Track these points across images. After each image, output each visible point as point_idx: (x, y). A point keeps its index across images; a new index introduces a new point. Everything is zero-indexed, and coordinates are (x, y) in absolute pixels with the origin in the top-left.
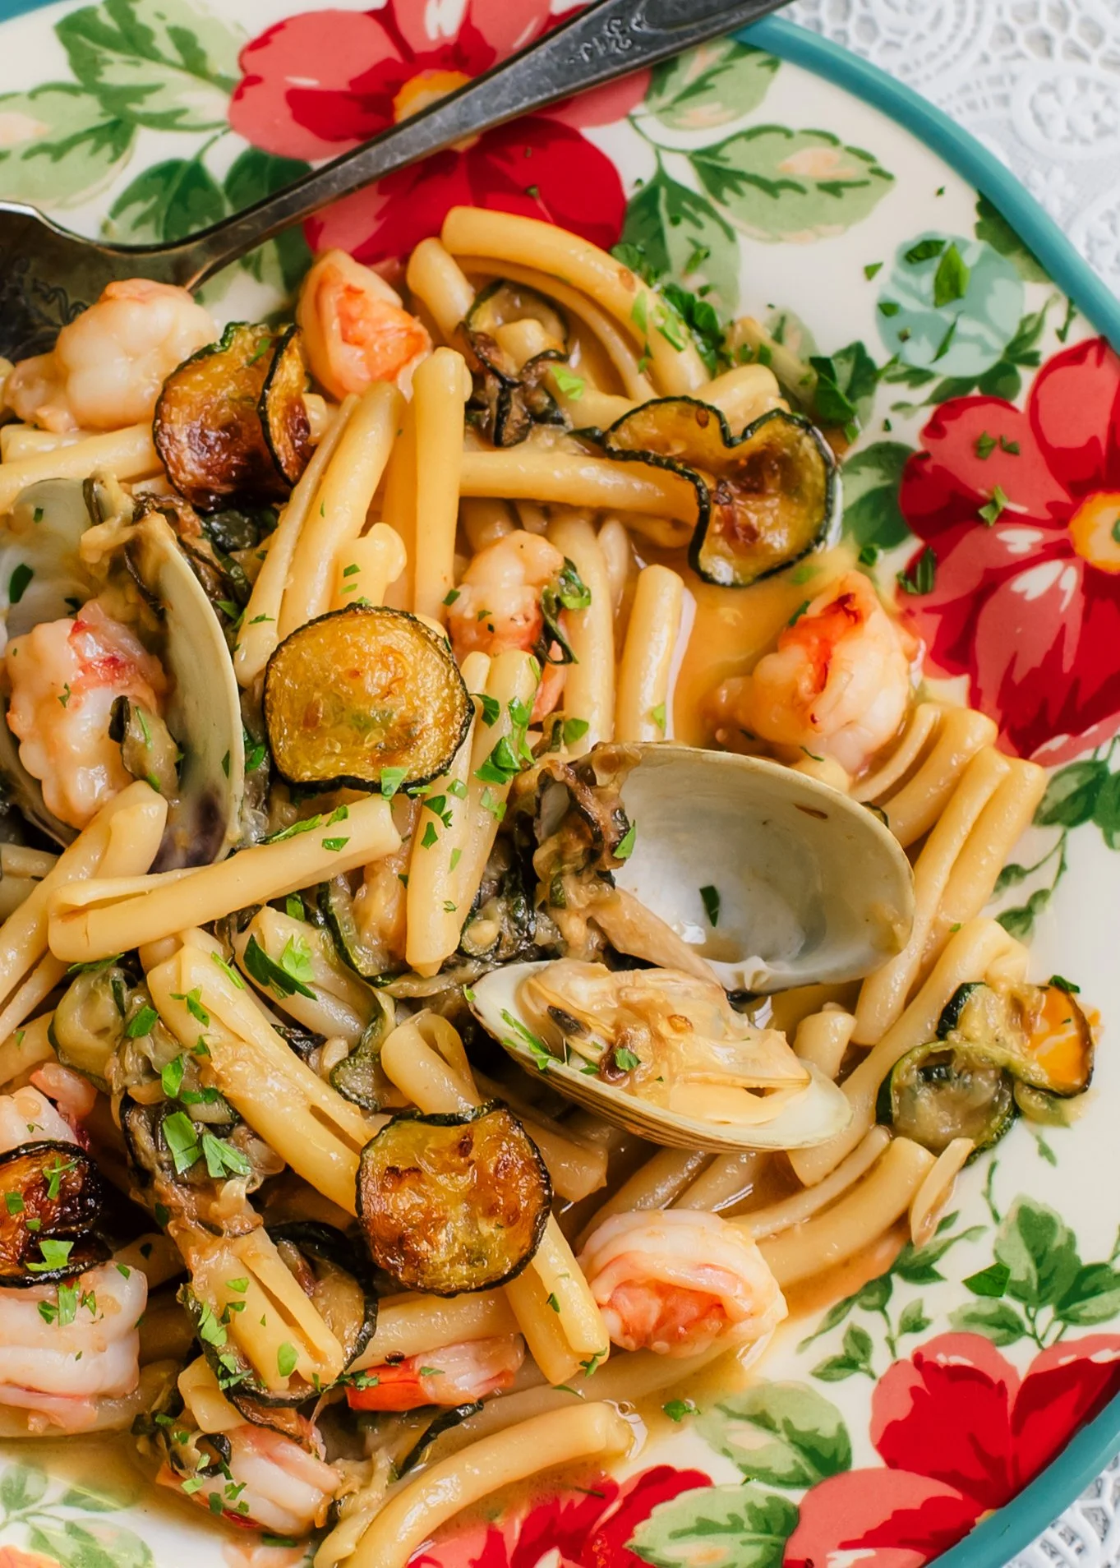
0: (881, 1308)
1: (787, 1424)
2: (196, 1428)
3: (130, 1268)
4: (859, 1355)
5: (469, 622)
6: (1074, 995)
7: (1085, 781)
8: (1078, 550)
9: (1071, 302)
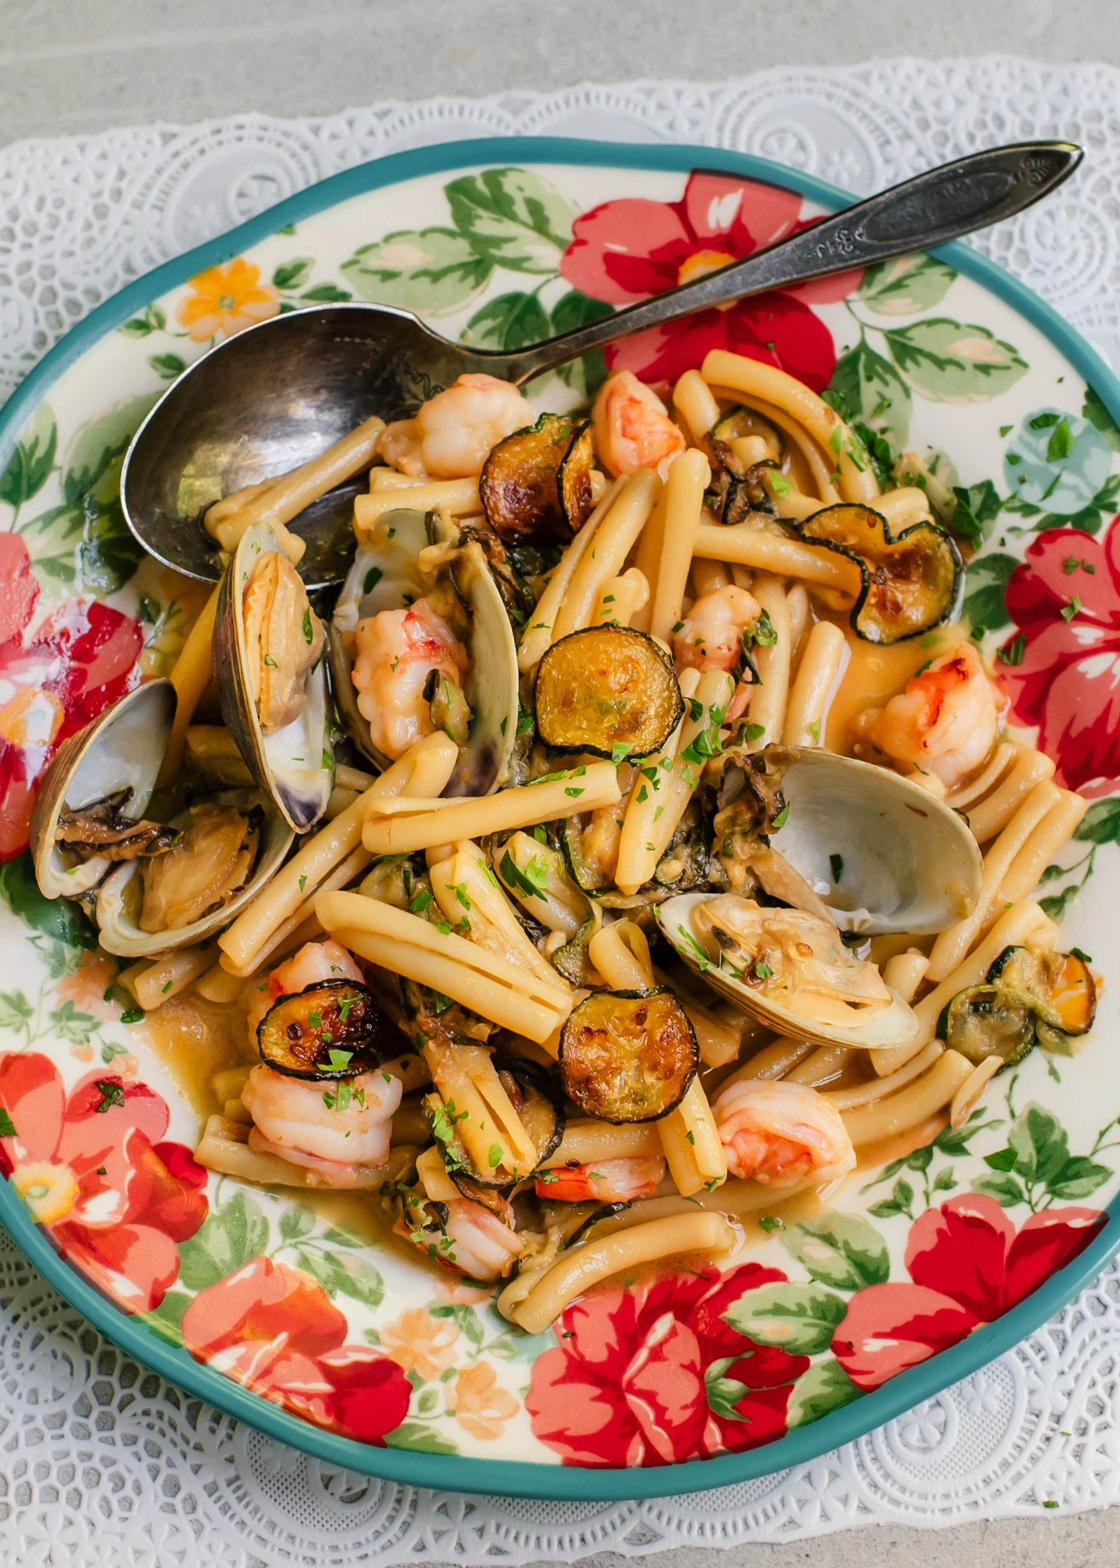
0: (923, 1170)
1: (846, 1244)
2: (425, 1196)
3: (392, 1076)
4: (903, 1201)
5: (689, 646)
6: (1087, 963)
7: (1113, 813)
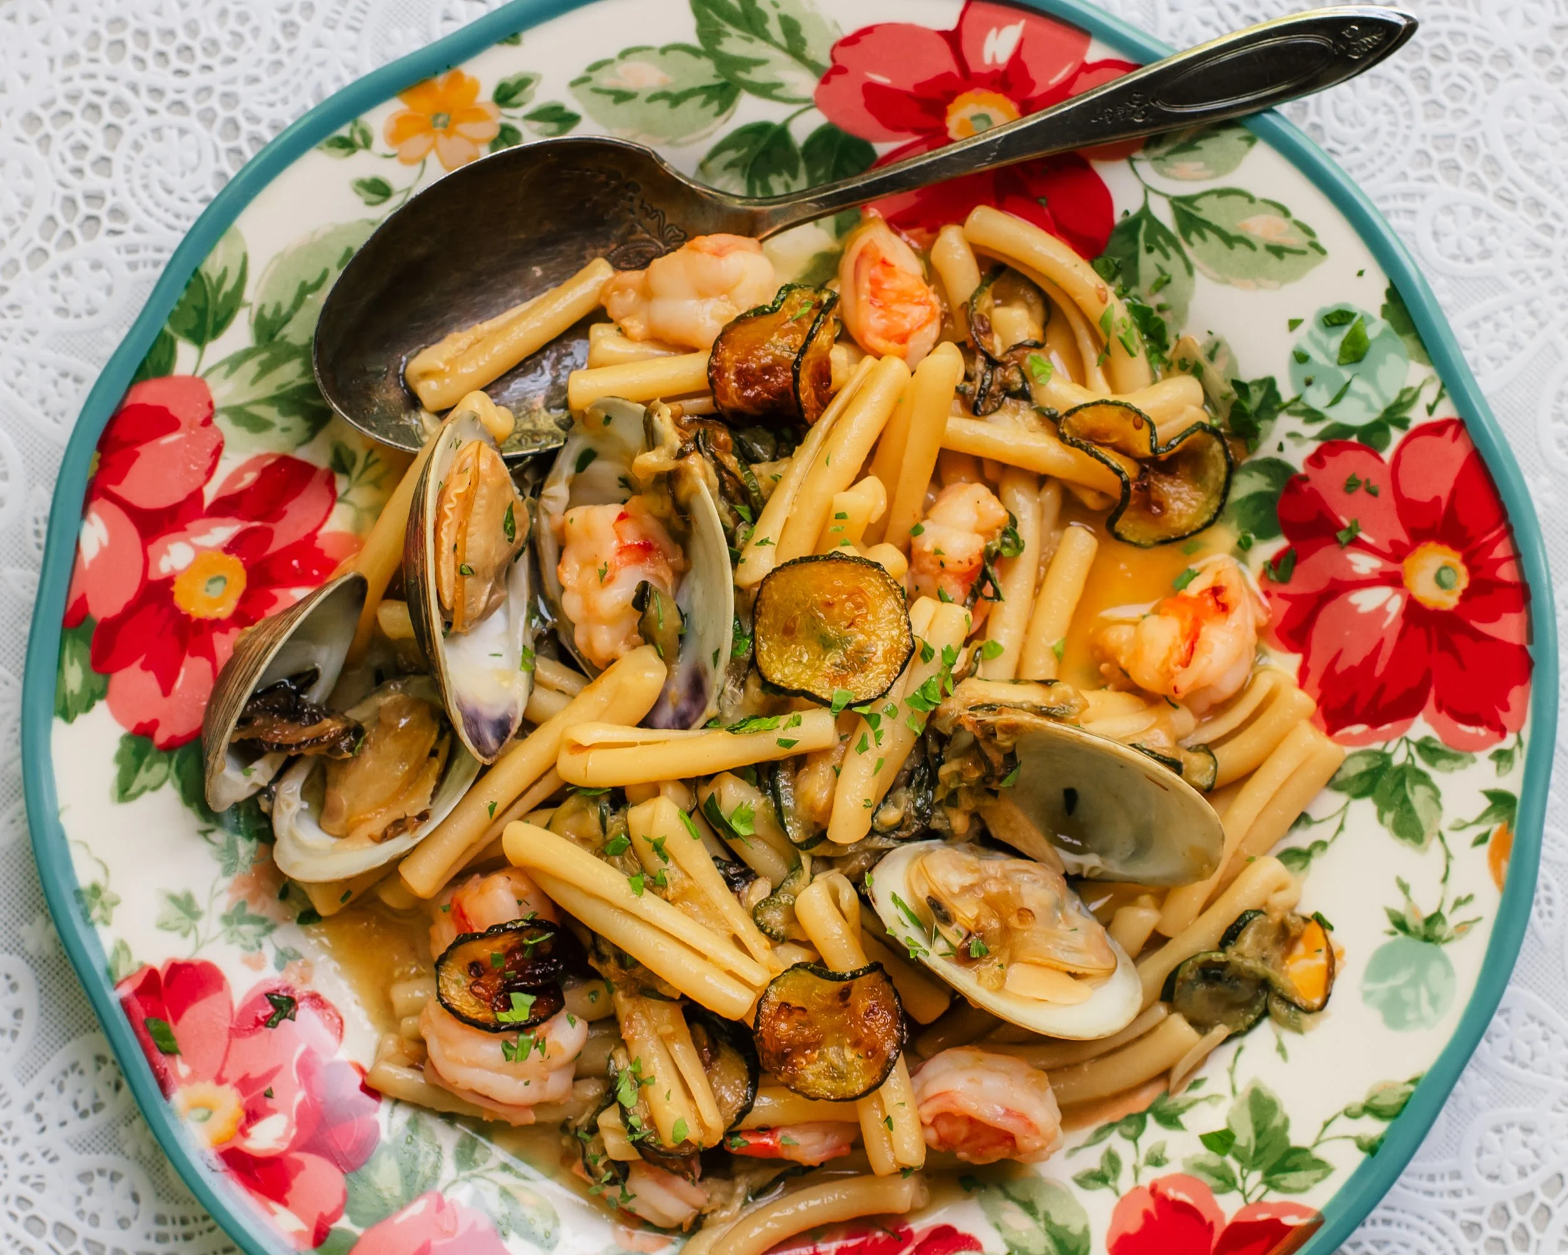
0: (1135, 1139)
1: (1047, 1215)
2: (605, 1153)
3: (576, 1018)
4: (1109, 1173)
5: (926, 554)
6: (1328, 932)
7: (1372, 766)
8: (1406, 583)
9: (1443, 386)
